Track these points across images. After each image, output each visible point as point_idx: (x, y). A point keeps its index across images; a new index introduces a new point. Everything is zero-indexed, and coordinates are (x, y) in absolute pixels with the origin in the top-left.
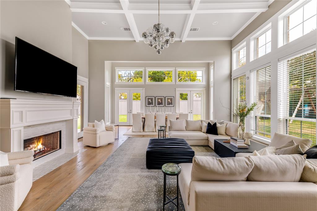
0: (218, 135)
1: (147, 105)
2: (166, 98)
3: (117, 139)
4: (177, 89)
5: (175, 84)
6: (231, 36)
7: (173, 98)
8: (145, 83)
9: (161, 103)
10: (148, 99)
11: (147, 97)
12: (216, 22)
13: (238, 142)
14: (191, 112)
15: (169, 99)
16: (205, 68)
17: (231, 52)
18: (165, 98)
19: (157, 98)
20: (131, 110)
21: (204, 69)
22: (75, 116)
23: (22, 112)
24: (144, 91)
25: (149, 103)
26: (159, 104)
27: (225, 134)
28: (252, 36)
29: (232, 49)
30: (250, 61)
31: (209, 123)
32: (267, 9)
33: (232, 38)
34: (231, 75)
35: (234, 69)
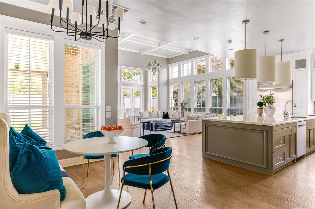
0: (169, 118)
4: (121, 87)
6: (168, 56)
17: (168, 67)
21: (142, 71)
27: (172, 118)
28: (181, 63)
29: (169, 65)
30: (181, 77)
31: (164, 112)
32: (189, 53)
33: (169, 58)
34: (168, 82)
35: (170, 78)
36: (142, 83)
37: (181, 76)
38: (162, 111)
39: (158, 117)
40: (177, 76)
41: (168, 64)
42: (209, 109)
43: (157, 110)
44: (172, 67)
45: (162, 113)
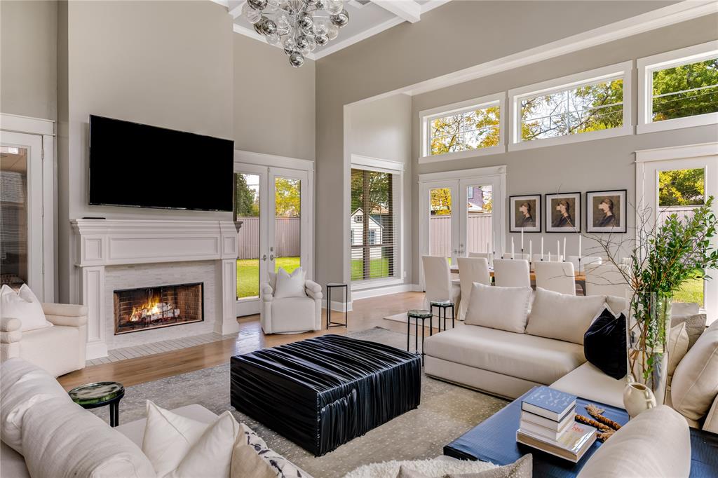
2: (591, 196)
3: (342, 325)
4: (642, 155)
5: (631, 133)
7: (622, 194)
8: (507, 149)
11: (513, 200)
15: (602, 201)
18: (583, 197)
19: (549, 198)
20: (462, 246)
22: (226, 252)
23: (101, 240)
24: (504, 176)
25: (522, 221)
26: (560, 221)
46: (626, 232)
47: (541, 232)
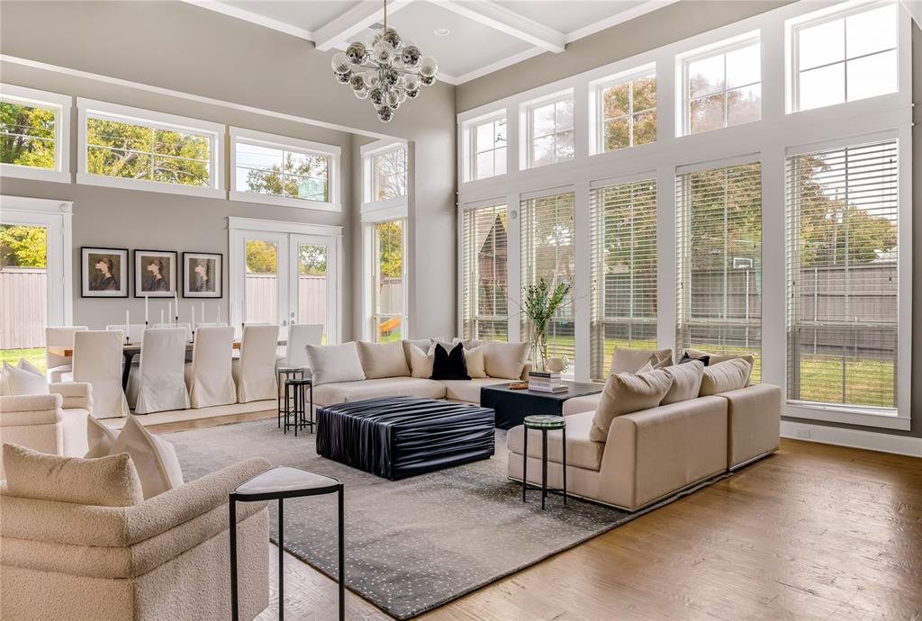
0: (469, 378)
1: (87, 292)
2: (188, 257)
4: (233, 222)
5: (223, 196)
6: (456, 74)
7: (217, 258)
8: (74, 179)
9: (162, 283)
10: (94, 260)
11: (86, 253)
12: (444, 30)
13: (552, 380)
14: (291, 319)
15: (198, 263)
16: (339, 149)
17: (456, 125)
18: (180, 257)
19: (139, 255)
21: (335, 153)
24: (68, 216)
25: (99, 282)
26: (151, 284)
27: (484, 375)
28: (523, 101)
29: (458, 115)
30: (521, 169)
31: (438, 345)
32: (562, 50)
33: (457, 81)
34: (456, 196)
35: (465, 177)
36: (336, 205)
37: (523, 166)
38: (428, 341)
39: (409, 371)
40: (502, 169)
41: (456, 110)
42: (678, 331)
43: (404, 336)
44: (475, 128)
45: (432, 352)
46: (221, 297)
47: (127, 297)
